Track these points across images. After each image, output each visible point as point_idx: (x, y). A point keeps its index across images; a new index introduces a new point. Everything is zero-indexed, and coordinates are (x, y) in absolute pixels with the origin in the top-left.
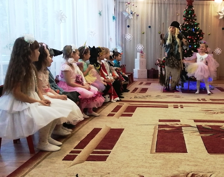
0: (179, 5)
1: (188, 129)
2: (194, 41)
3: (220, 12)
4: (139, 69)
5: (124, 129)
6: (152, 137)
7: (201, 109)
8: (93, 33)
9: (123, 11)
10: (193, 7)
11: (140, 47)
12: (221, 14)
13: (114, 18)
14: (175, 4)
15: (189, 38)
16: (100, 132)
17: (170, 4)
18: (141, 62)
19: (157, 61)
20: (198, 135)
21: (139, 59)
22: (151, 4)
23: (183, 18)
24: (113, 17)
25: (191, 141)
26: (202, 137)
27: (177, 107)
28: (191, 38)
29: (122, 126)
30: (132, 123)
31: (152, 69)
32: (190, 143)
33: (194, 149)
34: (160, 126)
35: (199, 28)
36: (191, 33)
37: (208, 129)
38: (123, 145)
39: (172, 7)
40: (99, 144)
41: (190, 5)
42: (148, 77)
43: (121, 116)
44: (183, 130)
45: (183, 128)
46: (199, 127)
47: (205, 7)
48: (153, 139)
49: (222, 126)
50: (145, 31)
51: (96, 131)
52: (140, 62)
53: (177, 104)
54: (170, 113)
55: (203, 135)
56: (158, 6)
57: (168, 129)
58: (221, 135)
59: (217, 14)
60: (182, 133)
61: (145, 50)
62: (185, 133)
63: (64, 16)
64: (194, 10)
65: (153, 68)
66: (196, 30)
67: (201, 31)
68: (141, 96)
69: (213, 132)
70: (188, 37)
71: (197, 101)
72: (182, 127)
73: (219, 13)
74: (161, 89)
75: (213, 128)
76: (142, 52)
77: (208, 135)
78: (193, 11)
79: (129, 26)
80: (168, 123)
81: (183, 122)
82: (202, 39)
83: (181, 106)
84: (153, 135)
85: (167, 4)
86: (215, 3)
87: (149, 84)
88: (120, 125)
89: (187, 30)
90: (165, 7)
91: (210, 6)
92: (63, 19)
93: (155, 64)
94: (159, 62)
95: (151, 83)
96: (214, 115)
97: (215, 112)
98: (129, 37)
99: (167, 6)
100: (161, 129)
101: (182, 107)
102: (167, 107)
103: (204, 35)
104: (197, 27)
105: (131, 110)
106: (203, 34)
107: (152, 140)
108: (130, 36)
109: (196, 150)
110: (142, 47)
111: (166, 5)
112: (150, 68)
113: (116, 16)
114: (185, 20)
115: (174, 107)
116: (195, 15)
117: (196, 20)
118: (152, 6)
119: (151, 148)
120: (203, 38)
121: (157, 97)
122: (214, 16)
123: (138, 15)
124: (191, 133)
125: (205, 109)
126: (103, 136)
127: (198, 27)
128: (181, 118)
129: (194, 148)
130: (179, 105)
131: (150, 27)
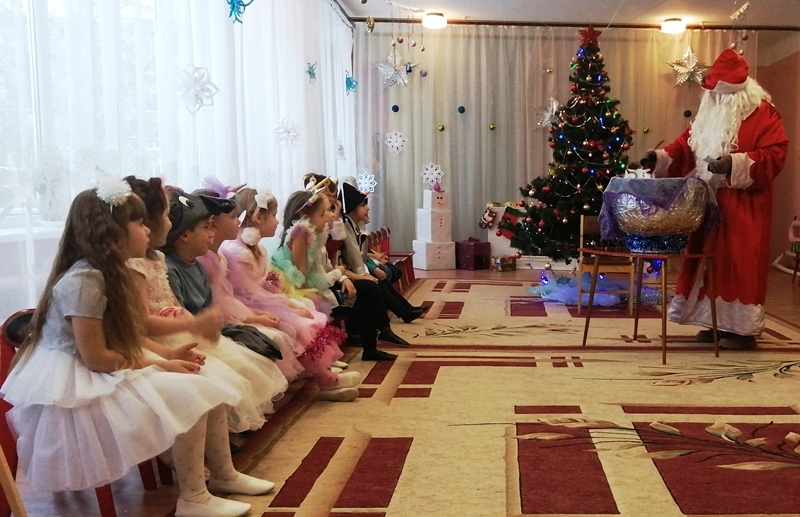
0: (553, 42)
1: (609, 435)
2: (604, 155)
3: (679, 64)
4: (430, 241)
5: (412, 439)
6: (504, 464)
7: (638, 370)
8: (291, 135)
9: (378, 62)
10: (599, 50)
11: (432, 174)
12: (681, 70)
13: (349, 83)
14: (538, 39)
15: (588, 146)
16: (342, 451)
17: (523, 38)
18: (436, 219)
19: (486, 215)
20: (642, 456)
21: (430, 210)
22: (466, 40)
23: (571, 85)
24: (348, 79)
25: (623, 477)
26: (655, 462)
27: (564, 365)
28: (595, 147)
29: (405, 429)
30: (436, 419)
31: (471, 239)
32: (624, 483)
33: (637, 501)
34: (522, 428)
35: (618, 116)
36: (593, 132)
37: (669, 434)
38: (421, 492)
39: (531, 49)
40: (345, 491)
41: (590, 45)
42: (459, 266)
43: (395, 396)
44: (594, 441)
45: (593, 433)
46: (639, 428)
47: (632, 47)
48: (507, 470)
49: (712, 424)
50: (446, 122)
51: (326, 448)
52: (433, 219)
53: (562, 355)
54: (547, 385)
55: (659, 455)
56: (487, 44)
57: (547, 437)
58: (710, 453)
59: (670, 70)
60: (594, 450)
61: (448, 180)
62: (603, 450)
63: (208, 86)
64: (602, 60)
65: (473, 236)
66: (609, 122)
67: (626, 123)
68: (446, 329)
69: (685, 444)
70: (585, 143)
71: (623, 344)
72: (590, 431)
73: (676, 67)
74: (504, 304)
75: (686, 432)
76: (438, 189)
77: (675, 454)
78: (599, 64)
79: (396, 109)
80: (544, 418)
81: (590, 414)
82: (627, 149)
83: (576, 361)
84: (506, 458)
85: (516, 38)
86: (664, 34)
87: (465, 287)
88: (399, 427)
89: (580, 121)
90: (507, 48)
91: (649, 44)
92: (207, 94)
93: (481, 225)
94: (490, 219)
95: (470, 285)
96: (681, 389)
97: (682, 378)
98: (395, 140)
99: (516, 44)
100: (527, 437)
101: (579, 365)
102: (534, 365)
103: (633, 136)
104: (612, 112)
105: (422, 375)
106: (631, 132)
107: (506, 472)
108: (399, 140)
109: (645, 505)
110: (439, 171)
111: (511, 42)
112: (463, 238)
113: (357, 77)
114: (576, 91)
115: (556, 365)
116: (605, 76)
117: (608, 89)
118: (468, 45)
119: (507, 498)
120: (630, 145)
121: (496, 331)
122: (660, 77)
123: (424, 74)
124: (622, 448)
125: (650, 370)
126: (351, 465)
127: (616, 113)
128: (583, 401)
129: (638, 498)
130: (568, 356)
131: (462, 110)
